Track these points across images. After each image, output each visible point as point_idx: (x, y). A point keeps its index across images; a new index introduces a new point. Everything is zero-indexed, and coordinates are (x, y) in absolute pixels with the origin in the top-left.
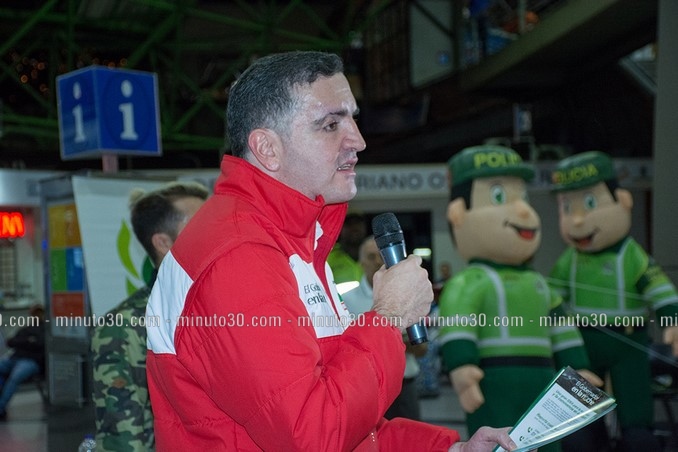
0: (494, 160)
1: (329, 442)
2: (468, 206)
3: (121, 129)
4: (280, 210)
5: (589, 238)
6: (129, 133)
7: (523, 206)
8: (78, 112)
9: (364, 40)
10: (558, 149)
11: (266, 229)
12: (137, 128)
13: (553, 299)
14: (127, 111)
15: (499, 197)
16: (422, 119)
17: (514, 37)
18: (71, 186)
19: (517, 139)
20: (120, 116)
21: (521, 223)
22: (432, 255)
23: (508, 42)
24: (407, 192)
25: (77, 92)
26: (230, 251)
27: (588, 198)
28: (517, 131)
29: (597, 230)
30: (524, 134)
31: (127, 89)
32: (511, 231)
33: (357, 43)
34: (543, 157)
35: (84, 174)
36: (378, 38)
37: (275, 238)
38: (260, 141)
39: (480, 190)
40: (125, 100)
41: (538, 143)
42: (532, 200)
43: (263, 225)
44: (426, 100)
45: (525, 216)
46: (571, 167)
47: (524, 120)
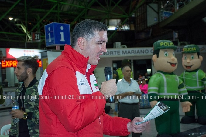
0: (166, 44)
1: (78, 122)
2: (158, 57)
3: (61, 38)
4: (77, 59)
5: (191, 67)
6: (62, 40)
7: (174, 57)
8: (49, 34)
9: (135, 15)
10: (186, 43)
11: (70, 64)
12: (64, 38)
13: (180, 82)
14: (62, 34)
15: (166, 55)
16: (150, 35)
17: (174, 13)
18: (47, 54)
19: (174, 40)
20: (60, 35)
21: (172, 62)
22: (151, 71)
23: (172, 14)
24: (145, 54)
25: (49, 29)
26: (58, 69)
27: (192, 56)
28: (174, 38)
29: (193, 65)
30: (176, 38)
31: (62, 28)
32: (169, 64)
33: (133, 16)
34: (181, 45)
35: (50, 51)
36: (138, 14)
37: (73, 66)
38: (81, 40)
39: (161, 52)
40: (61, 31)
41: (180, 41)
42: (176, 56)
43: (70, 62)
44: (151, 30)
45: (173, 60)
46: (189, 47)
47: (176, 35)
